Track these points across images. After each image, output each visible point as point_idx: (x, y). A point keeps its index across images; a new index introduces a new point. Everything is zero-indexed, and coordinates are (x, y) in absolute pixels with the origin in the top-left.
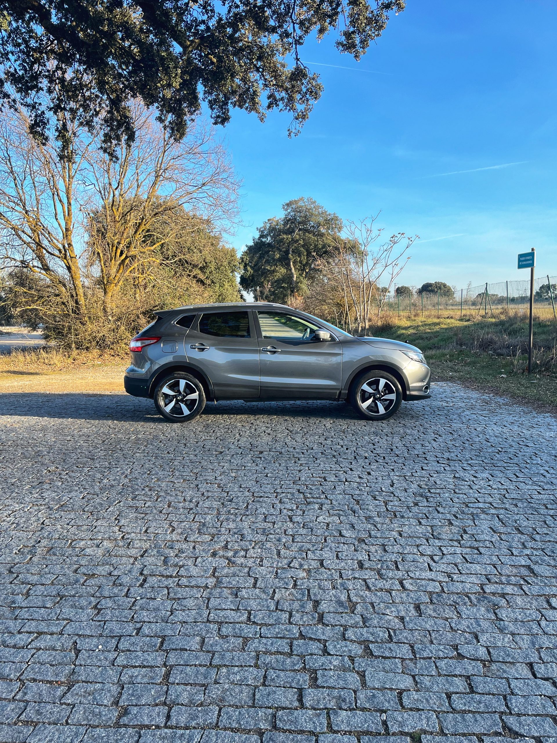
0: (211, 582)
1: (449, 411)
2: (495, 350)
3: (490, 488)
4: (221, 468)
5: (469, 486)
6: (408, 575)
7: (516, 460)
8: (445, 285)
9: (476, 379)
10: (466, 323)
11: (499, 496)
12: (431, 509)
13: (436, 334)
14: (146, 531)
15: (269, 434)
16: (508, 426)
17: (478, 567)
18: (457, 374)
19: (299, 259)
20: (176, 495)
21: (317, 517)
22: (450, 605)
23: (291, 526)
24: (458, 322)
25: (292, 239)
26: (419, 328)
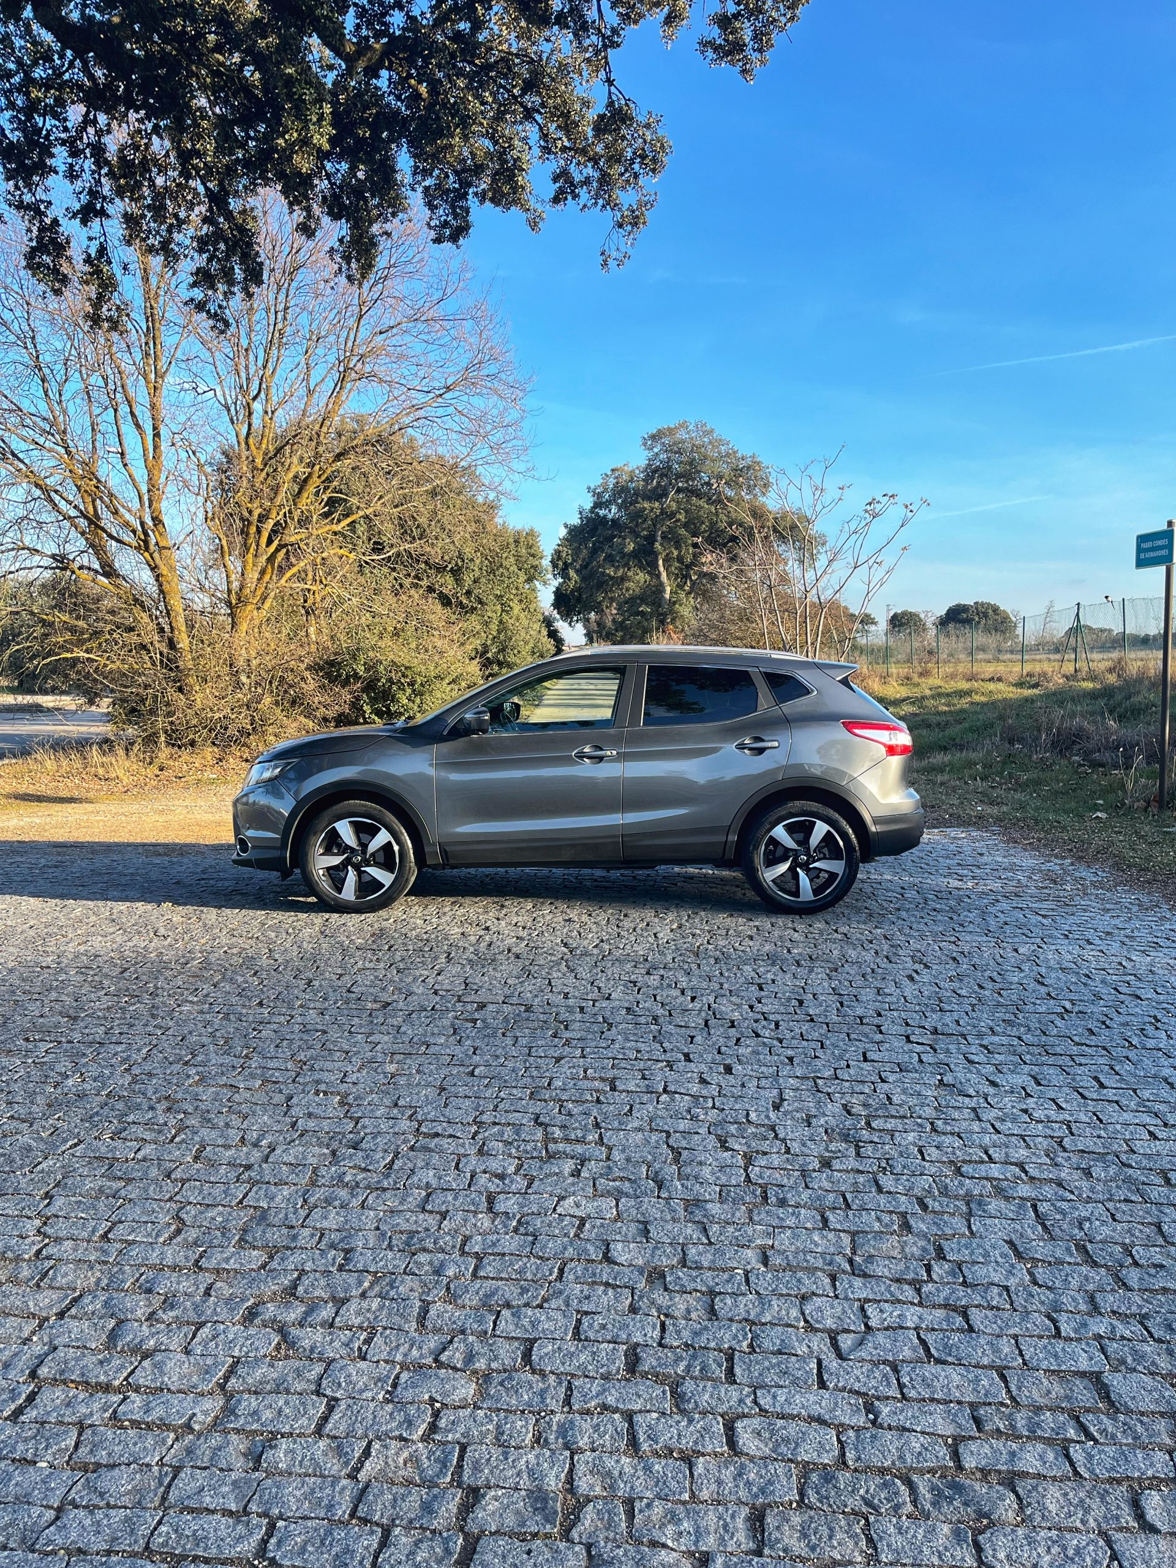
0: (206, 1413)
1: (960, 901)
2: (1086, 754)
3: (1026, 1118)
4: (368, 1047)
5: (974, 1110)
6: (755, 1402)
7: (1103, 1039)
8: (996, 610)
9: (1037, 822)
10: (1028, 692)
11: (1045, 1143)
12: (861, 1179)
13: (960, 716)
14: (105, 1236)
15: (517, 957)
16: (1097, 941)
17: (955, 1375)
18: (995, 811)
19: (676, 553)
20: (227, 1125)
21: (562, 1198)
22: (854, 1513)
23: (487, 1224)
24: (1013, 689)
25: (663, 511)
26: (926, 703)
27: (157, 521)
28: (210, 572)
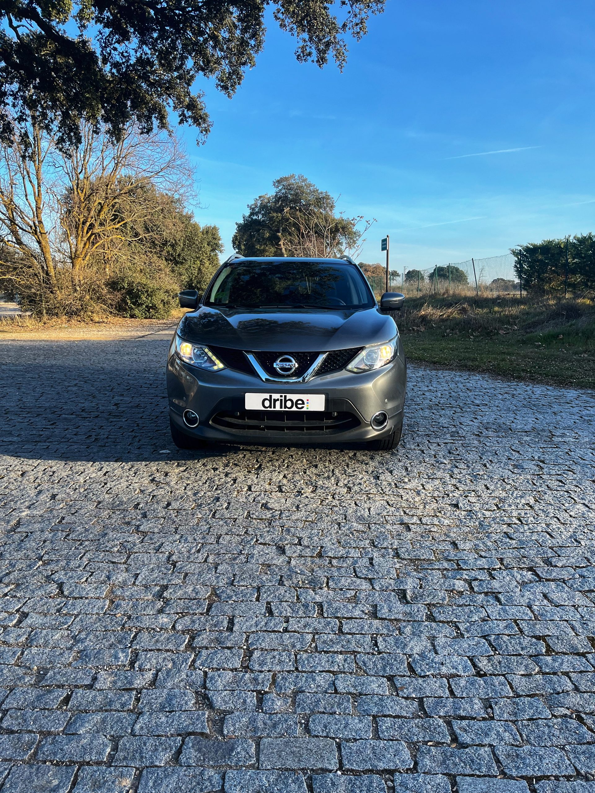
25: (283, 218)
27: (40, 222)
28: (62, 244)
